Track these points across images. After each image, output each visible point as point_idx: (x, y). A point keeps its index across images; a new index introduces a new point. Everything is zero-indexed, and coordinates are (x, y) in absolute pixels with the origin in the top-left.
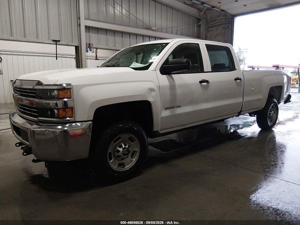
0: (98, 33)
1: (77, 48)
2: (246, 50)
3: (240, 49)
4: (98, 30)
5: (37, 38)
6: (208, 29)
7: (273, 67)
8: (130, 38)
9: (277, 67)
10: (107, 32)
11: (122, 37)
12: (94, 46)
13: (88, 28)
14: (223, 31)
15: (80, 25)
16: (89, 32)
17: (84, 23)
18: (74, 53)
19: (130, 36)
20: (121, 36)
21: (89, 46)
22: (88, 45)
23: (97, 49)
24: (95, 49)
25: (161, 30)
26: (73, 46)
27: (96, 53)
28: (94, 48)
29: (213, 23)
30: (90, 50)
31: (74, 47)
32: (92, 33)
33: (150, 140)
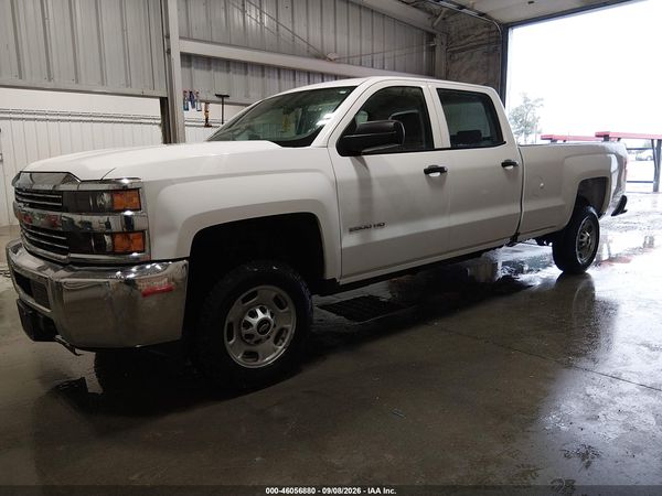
0: (209, 69)
1: (164, 102)
2: (541, 102)
3: (526, 100)
4: (209, 62)
5: (77, 82)
6: (451, 55)
7: (597, 136)
8: (279, 78)
9: (606, 137)
10: (228, 66)
11: (263, 76)
12: (202, 96)
13: (187, 58)
14: (485, 59)
15: (169, 52)
16: (190, 66)
17: (178, 46)
18: (158, 114)
19: (279, 74)
20: (260, 73)
21: (191, 98)
22: (188, 94)
23: (207, 103)
24: (203, 104)
25: (348, 60)
26: (156, 97)
27: (207, 112)
28: (201, 101)
29: (463, 42)
30: (193, 106)
31: (158, 100)
32: (197, 68)
33: (317, 299)
